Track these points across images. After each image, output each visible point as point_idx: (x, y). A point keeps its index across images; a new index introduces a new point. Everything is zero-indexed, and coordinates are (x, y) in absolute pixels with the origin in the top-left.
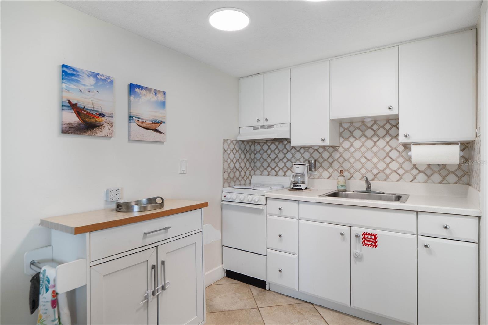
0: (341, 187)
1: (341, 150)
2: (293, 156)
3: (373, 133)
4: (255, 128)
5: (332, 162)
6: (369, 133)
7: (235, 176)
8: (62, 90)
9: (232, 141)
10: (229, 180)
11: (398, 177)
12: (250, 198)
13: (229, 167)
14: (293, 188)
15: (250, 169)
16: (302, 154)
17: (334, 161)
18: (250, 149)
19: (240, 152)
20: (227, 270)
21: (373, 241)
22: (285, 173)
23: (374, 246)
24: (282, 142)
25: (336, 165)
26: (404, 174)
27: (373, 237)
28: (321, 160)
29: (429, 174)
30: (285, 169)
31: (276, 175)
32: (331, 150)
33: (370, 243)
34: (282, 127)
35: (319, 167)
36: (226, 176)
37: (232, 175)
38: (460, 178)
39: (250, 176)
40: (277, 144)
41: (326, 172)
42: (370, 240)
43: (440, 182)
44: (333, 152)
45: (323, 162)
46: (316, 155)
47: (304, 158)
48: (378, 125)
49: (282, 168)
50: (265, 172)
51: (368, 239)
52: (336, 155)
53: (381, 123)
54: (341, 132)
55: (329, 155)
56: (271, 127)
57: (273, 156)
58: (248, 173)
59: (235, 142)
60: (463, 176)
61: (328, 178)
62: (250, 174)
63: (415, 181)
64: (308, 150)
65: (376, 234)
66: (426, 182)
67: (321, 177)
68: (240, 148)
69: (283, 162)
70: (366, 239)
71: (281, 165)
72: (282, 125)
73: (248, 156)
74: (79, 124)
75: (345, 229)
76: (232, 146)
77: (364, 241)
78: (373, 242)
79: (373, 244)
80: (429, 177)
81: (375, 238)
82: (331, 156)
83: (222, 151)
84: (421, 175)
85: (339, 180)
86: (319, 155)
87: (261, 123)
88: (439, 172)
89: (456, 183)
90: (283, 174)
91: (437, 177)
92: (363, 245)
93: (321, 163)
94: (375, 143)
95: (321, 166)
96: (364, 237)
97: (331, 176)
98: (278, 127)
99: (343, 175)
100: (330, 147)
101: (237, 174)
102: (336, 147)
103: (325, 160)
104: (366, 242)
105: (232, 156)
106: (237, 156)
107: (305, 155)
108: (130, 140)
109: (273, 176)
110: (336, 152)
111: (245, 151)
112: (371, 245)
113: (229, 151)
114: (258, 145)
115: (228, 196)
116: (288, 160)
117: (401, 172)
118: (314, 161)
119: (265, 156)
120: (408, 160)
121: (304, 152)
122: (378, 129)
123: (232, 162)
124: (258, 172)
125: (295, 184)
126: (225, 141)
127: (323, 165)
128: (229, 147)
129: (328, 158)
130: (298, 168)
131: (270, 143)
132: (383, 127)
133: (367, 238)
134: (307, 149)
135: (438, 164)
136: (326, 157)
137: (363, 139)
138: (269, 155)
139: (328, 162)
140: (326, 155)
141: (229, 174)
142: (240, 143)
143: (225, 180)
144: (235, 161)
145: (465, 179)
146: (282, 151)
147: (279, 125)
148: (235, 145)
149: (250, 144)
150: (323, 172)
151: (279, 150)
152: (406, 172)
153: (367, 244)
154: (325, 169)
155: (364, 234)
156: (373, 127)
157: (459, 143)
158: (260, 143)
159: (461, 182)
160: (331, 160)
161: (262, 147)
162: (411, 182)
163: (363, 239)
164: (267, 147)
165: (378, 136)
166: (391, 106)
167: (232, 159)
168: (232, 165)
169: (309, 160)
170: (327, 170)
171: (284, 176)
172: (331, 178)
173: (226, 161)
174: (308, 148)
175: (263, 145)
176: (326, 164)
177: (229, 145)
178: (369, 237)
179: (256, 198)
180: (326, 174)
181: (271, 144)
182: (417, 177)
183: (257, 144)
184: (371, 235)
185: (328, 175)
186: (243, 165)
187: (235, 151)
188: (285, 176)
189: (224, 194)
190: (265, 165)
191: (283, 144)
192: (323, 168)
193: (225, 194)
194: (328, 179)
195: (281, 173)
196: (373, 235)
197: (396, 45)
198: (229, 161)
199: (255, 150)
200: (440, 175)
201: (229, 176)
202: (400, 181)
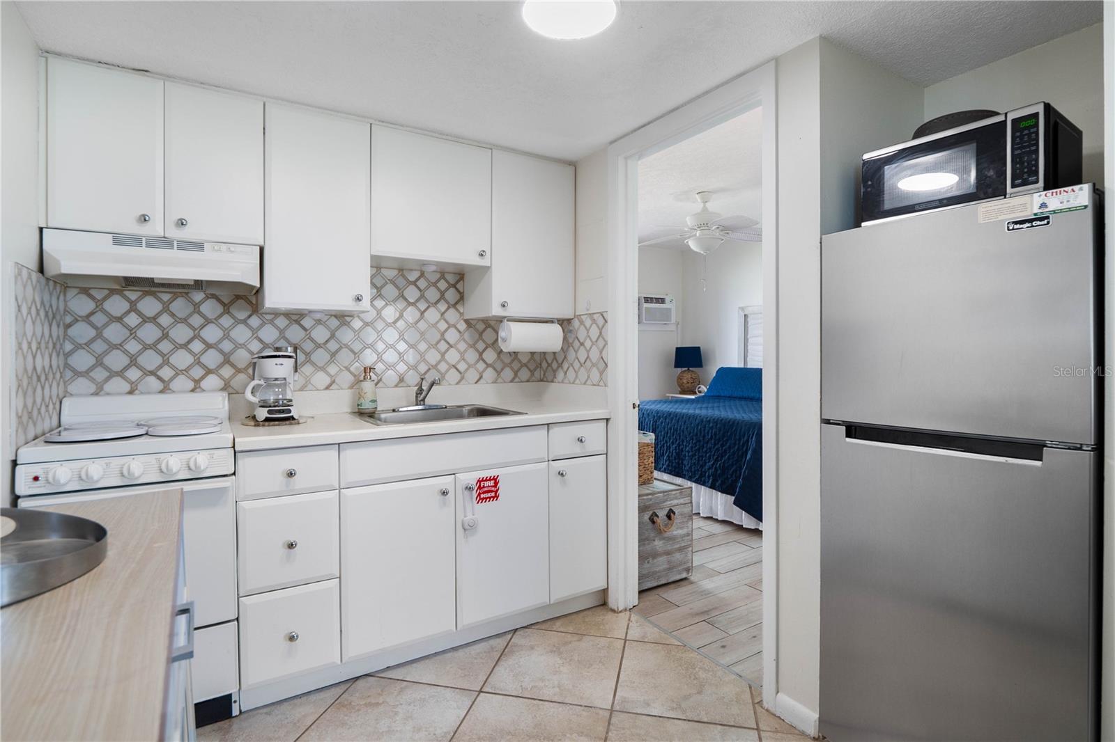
0: (370, 403)
1: (357, 324)
2: (226, 336)
3: (418, 294)
5: (337, 351)
6: (412, 294)
9: (30, 274)
10: (25, 418)
11: (458, 376)
14: (267, 420)
15: (58, 376)
16: (255, 331)
17: (341, 348)
18: (58, 308)
19: (42, 314)
21: (493, 489)
22: (197, 382)
23: (494, 497)
24: (187, 293)
25: (345, 356)
26: (467, 369)
27: (492, 483)
28: (308, 346)
29: (499, 369)
30: (197, 372)
31: (161, 392)
32: (334, 323)
33: (489, 495)
34: (232, 252)
35: (303, 364)
36: (19, 403)
37: (29, 399)
38: (532, 372)
39: (58, 401)
40: (166, 297)
41: (321, 375)
42: (489, 489)
43: (512, 381)
44: (338, 328)
45: (314, 350)
46: (295, 334)
47: (261, 341)
48: (427, 280)
49: (187, 370)
50: (117, 384)
51: (486, 489)
52: (346, 336)
53: (432, 278)
55: (328, 335)
57: (149, 333)
58: (54, 391)
59: (34, 278)
60: (535, 370)
61: (327, 388)
62: (58, 395)
63: (482, 381)
64: (271, 322)
65: (498, 476)
66: (495, 382)
67: (310, 387)
68: (42, 302)
69: (190, 352)
70: (483, 490)
71: (182, 359)
72: (232, 247)
73: (54, 330)
75: (446, 482)
77: (479, 494)
78: (492, 491)
79: (493, 494)
80: (499, 373)
81: (496, 483)
82: (333, 336)
84: (490, 369)
85: (365, 390)
86: (302, 333)
87: (155, 228)
88: (509, 365)
89: (528, 381)
90: (191, 385)
91: (508, 373)
92: (478, 503)
93: (307, 354)
94: (422, 313)
95: (308, 360)
96: (480, 488)
97: (333, 382)
98: (219, 250)
99: (370, 379)
100: (331, 315)
101: (39, 394)
102: (346, 318)
103: (318, 346)
104: (482, 496)
106: (38, 329)
107: (262, 334)
109: (149, 393)
110: (345, 327)
111: (51, 316)
112: (490, 498)
114: (84, 298)
115: (60, 473)
116: (209, 346)
117: (462, 367)
118: (292, 348)
119: (114, 333)
120: (471, 347)
121: (262, 326)
122: (427, 288)
124: (81, 384)
125: (270, 407)
126: (19, 270)
127: (314, 357)
128: (24, 296)
129: (327, 341)
130: (282, 364)
131: (140, 293)
132: (435, 284)
133: (484, 487)
134: (268, 317)
136: (321, 340)
137: (401, 304)
138: (132, 332)
139: (327, 350)
140: (320, 334)
141: (25, 395)
142: (43, 282)
143: (20, 420)
144: (34, 346)
145: (537, 374)
146: (185, 321)
147: (224, 247)
148: (34, 290)
149: (58, 289)
150: (313, 374)
151: (173, 315)
152: (470, 366)
153: (483, 498)
154: (320, 367)
155: (479, 481)
156: (418, 283)
157: (556, 321)
158: (93, 292)
159: (533, 378)
160: (333, 346)
161: (99, 304)
162: (476, 383)
163: (477, 491)
164: (126, 306)
165: (427, 301)
166: (484, 251)
167: (29, 338)
168: (30, 363)
169: (275, 346)
170: (323, 369)
171: (193, 391)
172: (334, 386)
174: (273, 316)
175: (105, 299)
176: (320, 356)
178: (487, 484)
180: (321, 379)
181: (140, 298)
182: (485, 375)
183: (75, 291)
184: (490, 480)
185: (328, 380)
186: (47, 361)
187: (34, 311)
188: (198, 390)
189: (26, 471)
190: (116, 360)
191: (191, 301)
192: (314, 364)
193: (37, 470)
194: (327, 391)
195: (182, 383)
196: (494, 479)
197: (488, 146)
198: (25, 346)
199: (67, 311)
200: (512, 369)
201: (26, 404)
202: (462, 383)
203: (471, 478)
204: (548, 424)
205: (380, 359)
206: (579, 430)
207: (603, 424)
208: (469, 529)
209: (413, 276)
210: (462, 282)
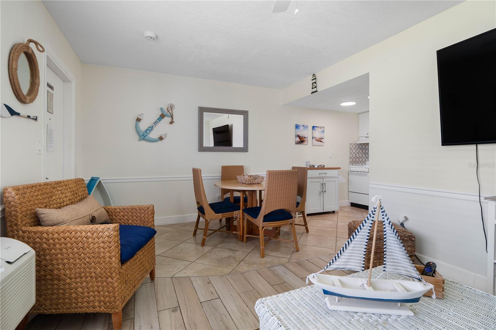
7: (356, 160)
8: (296, 132)
9: (354, 144)
10: (353, 162)
12: (361, 169)
13: (353, 156)
15: (365, 158)
18: (365, 147)
19: (359, 149)
20: (351, 203)
36: (351, 160)
37: (354, 160)
39: (365, 162)
58: (364, 160)
59: (356, 145)
62: (365, 160)
68: (359, 147)
73: (364, 151)
74: (300, 141)
76: (354, 146)
83: (349, 149)
101: (357, 160)
105: (354, 151)
106: (357, 151)
108: (313, 145)
111: (362, 149)
113: (353, 149)
115: (352, 169)
123: (354, 154)
126: (351, 144)
128: (353, 147)
141: (352, 159)
142: (359, 145)
143: (351, 162)
144: (356, 153)
148: (356, 146)
149: (366, 145)
167: (354, 152)
168: (354, 155)
173: (351, 153)
177: (353, 146)
179: (364, 169)
186: (361, 155)
187: (356, 149)
189: (350, 168)
198: (352, 153)
201: (352, 161)
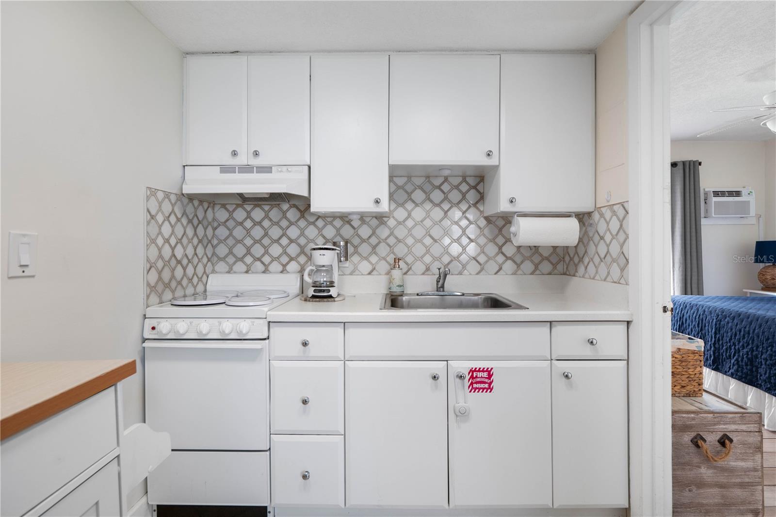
0: (397, 287)
1: (391, 223)
2: (302, 234)
3: (442, 196)
4: (226, 169)
5: (377, 245)
6: (437, 196)
7: (173, 277)
9: (167, 195)
10: (160, 287)
11: (478, 268)
12: (227, 327)
13: (160, 256)
14: (314, 297)
15: (205, 260)
16: (320, 230)
17: (379, 243)
18: (205, 217)
19: (184, 221)
20: (158, 506)
21: (486, 380)
22: (284, 266)
23: (487, 389)
24: (279, 204)
25: (383, 250)
26: (487, 262)
27: (485, 375)
28: (356, 241)
29: (519, 261)
30: (285, 259)
31: (264, 272)
32: (374, 222)
33: (482, 386)
34: (290, 172)
35: (352, 255)
36: (153, 277)
37: (166, 275)
38: (555, 266)
39: (205, 276)
40: (267, 208)
41: (365, 263)
42: (483, 380)
43: (532, 273)
44: (377, 227)
45: (360, 244)
46: (347, 232)
47: (324, 237)
48: (450, 184)
49: (278, 258)
50: (240, 267)
51: (478, 380)
52: (383, 232)
53: (456, 181)
54: (391, 192)
55: (370, 232)
56: (267, 169)
57: (257, 232)
58: (200, 270)
59: (173, 198)
60: (558, 263)
61: (370, 274)
62: (205, 272)
63: (501, 272)
64: (331, 223)
65: (492, 369)
66: (514, 274)
67: (357, 272)
68: (184, 213)
69: (280, 245)
70: (475, 381)
71: (276, 250)
72: (290, 168)
73: (200, 231)
75: (438, 367)
76: (167, 207)
77: (472, 384)
78: (485, 383)
79: (486, 386)
80: (518, 266)
81: (490, 376)
82: (374, 233)
83: (143, 217)
84: (509, 262)
85: (394, 277)
86: (352, 231)
87: (243, 159)
88: (530, 258)
89: (550, 274)
90: (280, 268)
91: (528, 266)
92: (470, 392)
93: (356, 247)
94: (446, 212)
95: (356, 252)
96: (472, 377)
97: (374, 269)
98: (281, 171)
99: (399, 267)
100: (373, 217)
101: (179, 272)
102: (384, 219)
103: (363, 241)
104: (475, 386)
105: (166, 230)
106: (179, 230)
107: (325, 232)
109: (256, 273)
110: (383, 226)
111: (195, 222)
112: (483, 389)
113: (160, 218)
114: (223, 210)
115: (164, 327)
116: (291, 241)
117: (482, 259)
118: (344, 243)
119: (239, 232)
120: (491, 241)
121: (324, 226)
122: (450, 191)
123: (167, 245)
124: (221, 266)
125: (317, 287)
126: (152, 192)
127: (360, 249)
128: (160, 209)
129: (370, 237)
130: (324, 255)
131: (252, 206)
132: (457, 187)
133: (476, 377)
134: (329, 219)
135: (529, 246)
136: (365, 236)
137: (428, 206)
138: (248, 231)
139: (370, 244)
140: (365, 232)
141: (160, 273)
142: (186, 201)
143: (152, 288)
144: (173, 241)
145: (560, 267)
146: (277, 224)
147: (284, 168)
148: (173, 205)
149: (206, 205)
150: (359, 262)
151: (271, 220)
152: (489, 259)
153: (476, 388)
154: (364, 257)
155: (472, 371)
156: (442, 187)
157: (574, 215)
158: (228, 206)
159: (556, 271)
160: (374, 240)
161: (231, 213)
162: (496, 274)
163: (469, 380)
164: (244, 215)
165: (450, 202)
166: (491, 151)
167: (167, 236)
168: (167, 252)
169: (334, 241)
170: (366, 258)
171: (282, 272)
172: (375, 272)
173: (153, 241)
174: (332, 219)
175: (234, 210)
176: (365, 249)
177: (160, 204)
178: (480, 374)
179: (245, 327)
180: (365, 266)
181: (253, 209)
182: (505, 267)
183: (219, 206)
184: (483, 371)
185: (370, 268)
186: (190, 251)
187: (173, 219)
188: (285, 272)
189: (149, 323)
190: (240, 250)
191: (281, 209)
192: (360, 255)
193: (154, 323)
194: (369, 276)
195: (275, 267)
196: (487, 371)
197: (497, 52)
198: (160, 241)
199: (214, 219)
200: (532, 262)
201: (160, 279)
202: (482, 273)
203: (464, 367)
204: (551, 322)
205: (410, 252)
206: (591, 331)
207: (624, 327)
208: (463, 415)
209: (437, 182)
210: (482, 183)
